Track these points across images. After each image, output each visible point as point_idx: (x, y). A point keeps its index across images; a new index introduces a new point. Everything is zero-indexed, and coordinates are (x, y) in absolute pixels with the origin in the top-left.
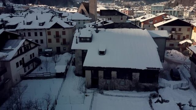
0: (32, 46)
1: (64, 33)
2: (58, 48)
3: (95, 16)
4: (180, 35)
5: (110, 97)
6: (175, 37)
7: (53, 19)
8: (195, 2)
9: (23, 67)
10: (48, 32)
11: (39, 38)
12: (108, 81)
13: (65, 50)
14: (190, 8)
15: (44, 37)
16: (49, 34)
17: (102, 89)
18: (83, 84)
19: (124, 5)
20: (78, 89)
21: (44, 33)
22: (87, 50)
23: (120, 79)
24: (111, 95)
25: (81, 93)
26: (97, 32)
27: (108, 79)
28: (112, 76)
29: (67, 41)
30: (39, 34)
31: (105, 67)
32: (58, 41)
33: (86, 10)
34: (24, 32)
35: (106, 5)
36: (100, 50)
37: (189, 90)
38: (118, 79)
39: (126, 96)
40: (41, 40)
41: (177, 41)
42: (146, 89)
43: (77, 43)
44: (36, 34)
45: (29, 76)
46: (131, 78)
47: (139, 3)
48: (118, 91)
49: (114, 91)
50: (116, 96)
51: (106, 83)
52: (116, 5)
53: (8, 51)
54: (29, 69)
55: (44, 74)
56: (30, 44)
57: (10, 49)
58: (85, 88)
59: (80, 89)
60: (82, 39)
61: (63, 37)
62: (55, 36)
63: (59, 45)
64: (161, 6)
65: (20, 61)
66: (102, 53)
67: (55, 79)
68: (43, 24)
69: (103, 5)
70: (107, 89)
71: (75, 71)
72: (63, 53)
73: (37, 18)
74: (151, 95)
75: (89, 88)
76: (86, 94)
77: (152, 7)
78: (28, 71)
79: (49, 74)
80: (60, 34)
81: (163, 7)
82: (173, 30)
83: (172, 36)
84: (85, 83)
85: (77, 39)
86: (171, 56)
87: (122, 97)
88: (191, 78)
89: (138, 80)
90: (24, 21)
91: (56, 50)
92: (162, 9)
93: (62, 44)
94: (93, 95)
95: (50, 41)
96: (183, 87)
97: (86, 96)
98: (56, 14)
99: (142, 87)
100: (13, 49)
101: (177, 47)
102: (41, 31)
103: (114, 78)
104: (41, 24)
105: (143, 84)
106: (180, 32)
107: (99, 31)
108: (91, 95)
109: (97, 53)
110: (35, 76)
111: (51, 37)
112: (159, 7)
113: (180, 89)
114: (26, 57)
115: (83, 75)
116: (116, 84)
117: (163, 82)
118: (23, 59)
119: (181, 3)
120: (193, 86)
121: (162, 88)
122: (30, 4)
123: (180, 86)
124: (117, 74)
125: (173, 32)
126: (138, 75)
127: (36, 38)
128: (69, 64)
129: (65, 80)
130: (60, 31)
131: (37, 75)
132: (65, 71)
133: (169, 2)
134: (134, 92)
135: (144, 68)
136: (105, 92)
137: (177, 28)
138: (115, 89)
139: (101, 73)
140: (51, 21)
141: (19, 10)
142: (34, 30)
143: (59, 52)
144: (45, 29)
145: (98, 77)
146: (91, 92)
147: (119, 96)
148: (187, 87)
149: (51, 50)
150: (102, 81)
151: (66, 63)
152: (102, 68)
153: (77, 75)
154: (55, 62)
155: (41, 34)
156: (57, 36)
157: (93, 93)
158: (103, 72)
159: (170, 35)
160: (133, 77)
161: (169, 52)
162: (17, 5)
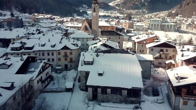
0: (47, 66)
1: (71, 53)
2: (66, 66)
3: (97, 31)
4: (167, 55)
5: (106, 107)
6: (163, 56)
7: (62, 41)
8: (194, 13)
9: (42, 83)
10: (58, 52)
11: (51, 57)
12: (105, 96)
13: (72, 67)
14: (188, 20)
15: (55, 57)
16: (59, 54)
17: (100, 101)
18: (86, 98)
19: (126, 13)
20: (82, 101)
21: (55, 54)
22: (89, 72)
23: (113, 95)
24: (106, 106)
25: (85, 104)
26: (97, 56)
27: (104, 94)
28: (107, 92)
29: (73, 60)
30: (51, 54)
31: (103, 86)
32: (66, 60)
33: (89, 26)
34: (39, 52)
35: (108, 13)
36: (99, 73)
37: (163, 103)
38: (112, 95)
39: (117, 107)
40: (52, 59)
41: (164, 60)
42: (132, 102)
43: (82, 66)
44: (48, 54)
45: (46, 90)
46: (121, 94)
47: (140, 12)
48: (112, 103)
49: (109, 103)
50: (110, 107)
51: (103, 97)
52: (118, 14)
53: (32, 72)
54: (45, 84)
55: (57, 89)
56: (46, 65)
57: (33, 70)
58: (87, 101)
59: (84, 101)
60: (86, 63)
61: (70, 56)
62: (64, 56)
63: (67, 63)
64: (159, 20)
65: (40, 79)
66: (100, 75)
67: (65, 93)
68: (54, 46)
69: (106, 13)
70: (104, 102)
71: (80, 86)
72: (70, 70)
73: (49, 40)
74: (135, 106)
75: (90, 101)
76: (88, 105)
77: (150, 21)
78: (44, 85)
79: (60, 89)
80: (67, 55)
81: (161, 21)
82: (162, 51)
83: (160, 56)
84: (87, 96)
85: (82, 63)
86: (157, 74)
87: (114, 108)
88: (168, 94)
89: (126, 95)
90: (39, 43)
91: (64, 67)
92: (160, 23)
93: (69, 62)
94: (94, 106)
95: (59, 59)
96: (158, 102)
97: (89, 106)
98: (63, 30)
99: (130, 101)
100: (35, 70)
101: (164, 65)
102: (53, 52)
103: (109, 94)
104: (53, 46)
105: (130, 99)
106: (167, 53)
107: (99, 55)
108: (92, 106)
109: (97, 74)
110: (50, 90)
111: (61, 56)
112: (157, 21)
113: (156, 103)
114: (44, 76)
115: (87, 90)
116: (110, 98)
117: (144, 97)
118: (41, 77)
119: (181, 13)
120: (167, 101)
121: (144, 101)
122: (36, 14)
123: (156, 101)
124: (111, 91)
125: (161, 53)
126: (126, 92)
127: (49, 57)
128: (75, 80)
129: (73, 94)
130: (68, 52)
131: (52, 89)
132: (72, 87)
133: (170, 11)
134: (123, 104)
135: (130, 87)
136: (102, 104)
137: (165, 49)
138: (110, 102)
139: (99, 90)
140: (60, 43)
141: (27, 21)
142: (47, 51)
143: (66, 68)
144: (56, 50)
145: (97, 93)
146: (92, 104)
147: (112, 107)
148: (161, 101)
149: (61, 68)
150: (100, 96)
151: (73, 80)
152: (100, 86)
153: (82, 90)
154: (65, 79)
155: (53, 54)
156: (66, 56)
157: (94, 104)
158: (101, 89)
159: (159, 54)
160: (122, 93)
161: (157, 70)
162: (24, 14)
